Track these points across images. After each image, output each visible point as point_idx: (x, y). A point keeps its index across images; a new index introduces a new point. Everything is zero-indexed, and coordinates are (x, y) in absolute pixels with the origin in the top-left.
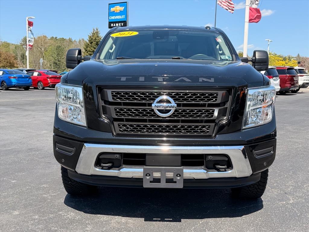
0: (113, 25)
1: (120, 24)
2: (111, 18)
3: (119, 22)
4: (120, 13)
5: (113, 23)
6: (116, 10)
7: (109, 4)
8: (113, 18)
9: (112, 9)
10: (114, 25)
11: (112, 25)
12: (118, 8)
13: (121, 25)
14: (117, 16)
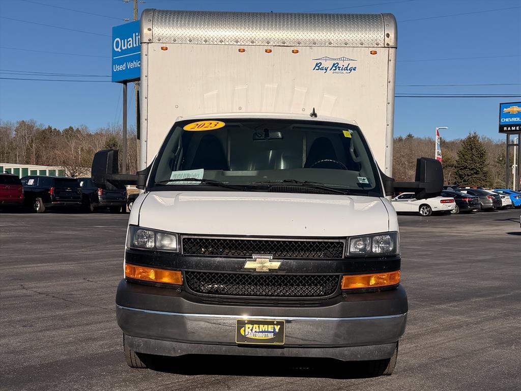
0: (507, 129)
1: (518, 128)
2: (503, 120)
3: (516, 125)
5: (508, 126)
6: (514, 112)
7: (501, 104)
8: (507, 120)
9: (505, 109)
10: (509, 129)
11: (505, 128)
12: (516, 109)
14: (513, 119)
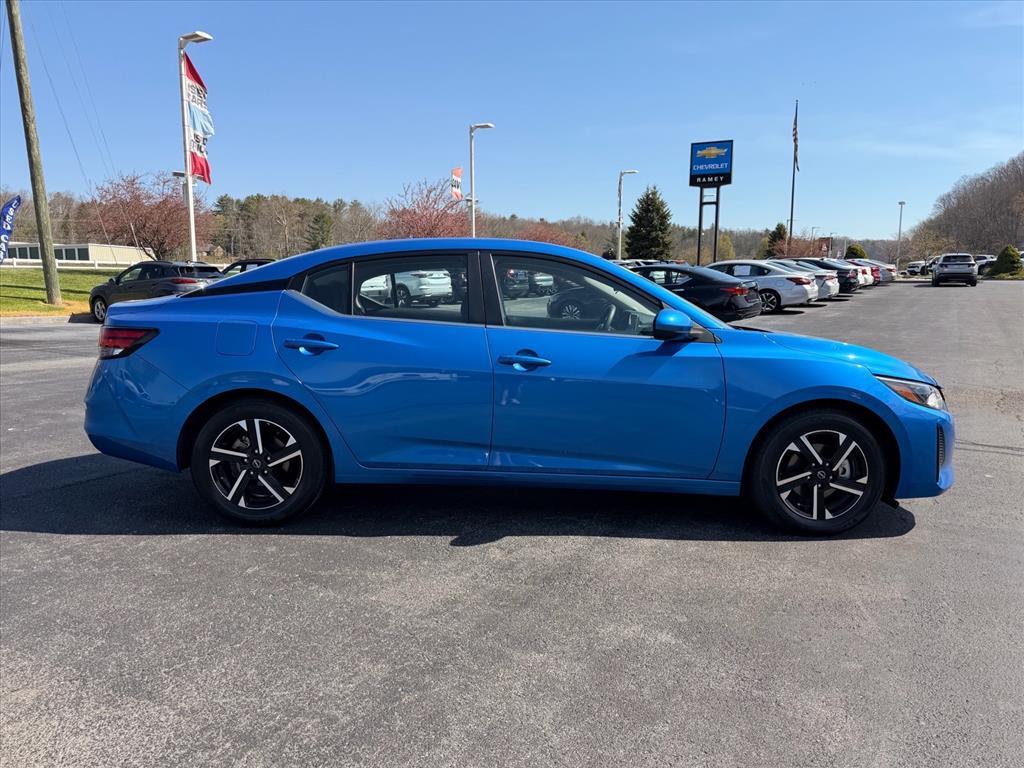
0: (702, 180)
1: (716, 179)
2: (696, 167)
3: (713, 176)
4: (718, 159)
5: (702, 177)
6: (711, 155)
7: (693, 145)
8: (701, 167)
10: (704, 180)
11: (699, 180)
12: (714, 151)
13: (719, 179)
14: (709, 165)
